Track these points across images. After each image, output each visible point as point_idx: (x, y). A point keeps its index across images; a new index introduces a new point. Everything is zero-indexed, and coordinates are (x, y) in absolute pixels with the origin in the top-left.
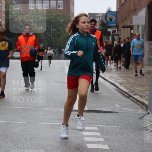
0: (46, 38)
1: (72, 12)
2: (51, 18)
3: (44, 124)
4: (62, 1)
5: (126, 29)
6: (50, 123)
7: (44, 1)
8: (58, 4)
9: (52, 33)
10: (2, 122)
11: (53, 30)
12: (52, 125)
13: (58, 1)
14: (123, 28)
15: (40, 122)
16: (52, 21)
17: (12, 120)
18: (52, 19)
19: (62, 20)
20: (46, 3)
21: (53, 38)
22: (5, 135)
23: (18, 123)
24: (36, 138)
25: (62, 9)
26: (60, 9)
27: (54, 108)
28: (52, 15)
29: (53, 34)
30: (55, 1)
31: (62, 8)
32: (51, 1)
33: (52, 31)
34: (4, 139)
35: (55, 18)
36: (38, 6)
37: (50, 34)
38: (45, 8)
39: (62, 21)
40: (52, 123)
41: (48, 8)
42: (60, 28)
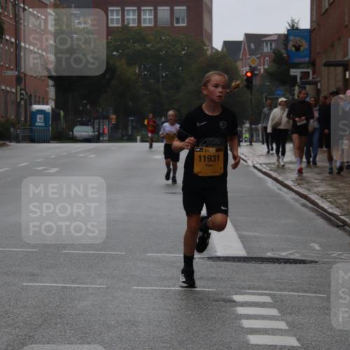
0: (148, 92)
1: (206, 31)
2: (159, 45)
3: (147, 290)
4: (185, 8)
5: (332, 69)
6: (161, 286)
7: (143, 8)
8: (176, 15)
9: (161, 80)
10: (51, 286)
11: (164, 74)
12: (167, 291)
13: (176, 8)
14: (327, 68)
15: (138, 286)
16: (161, 53)
17: (74, 282)
18: (160, 50)
19: (184, 50)
20: (147, 12)
21: (164, 93)
22: (60, 315)
23: (87, 288)
24: (130, 321)
25: (185, 25)
26: (181, 25)
27: (169, 253)
28: (161, 39)
29: (163, 82)
30: (168, 8)
31: (183, 22)
32: (159, 8)
33: (163, 77)
34: (56, 323)
35: (169, 46)
36: (128, 19)
37: (158, 82)
38: (145, 23)
39: (183, 52)
40: (165, 287)
41: (152, 25)
42: (180, 68)
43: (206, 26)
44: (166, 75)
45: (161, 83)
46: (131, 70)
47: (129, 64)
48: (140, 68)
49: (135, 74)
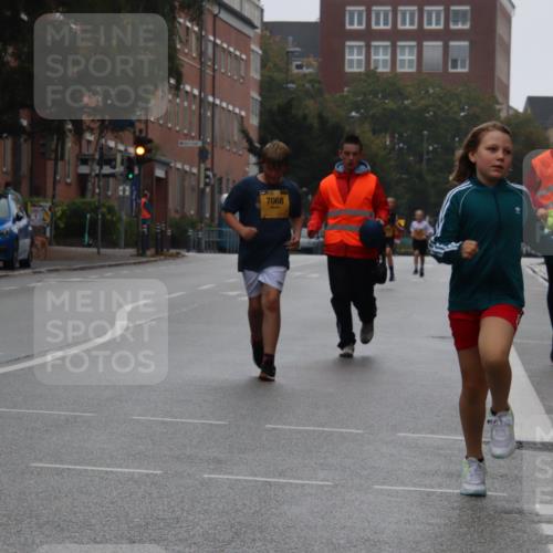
0: (404, 176)
1: (499, 79)
2: (423, 102)
3: (397, 492)
4: (466, 43)
6: (420, 486)
7: (400, 43)
8: (453, 55)
9: (425, 157)
10: (246, 481)
11: (431, 148)
12: (429, 494)
13: (452, 43)
15: (383, 484)
16: (427, 115)
17: (281, 474)
18: (426, 109)
19: (463, 110)
20: (407, 50)
21: (429, 178)
22: (259, 527)
23: (303, 485)
24: (368, 540)
25: (466, 70)
26: (459, 70)
27: (433, 432)
28: (427, 92)
29: (429, 160)
30: (440, 43)
31: (463, 67)
32: (425, 43)
33: (428, 152)
34: (254, 540)
35: (439, 103)
36: (377, 61)
37: (421, 160)
38: (402, 67)
39: (462, 114)
40: (426, 486)
41: (414, 70)
42: (457, 140)
43: (499, 73)
44: (434, 148)
45: (424, 162)
46: (377, 141)
47: (374, 132)
48: (392, 137)
49: (385, 147)
